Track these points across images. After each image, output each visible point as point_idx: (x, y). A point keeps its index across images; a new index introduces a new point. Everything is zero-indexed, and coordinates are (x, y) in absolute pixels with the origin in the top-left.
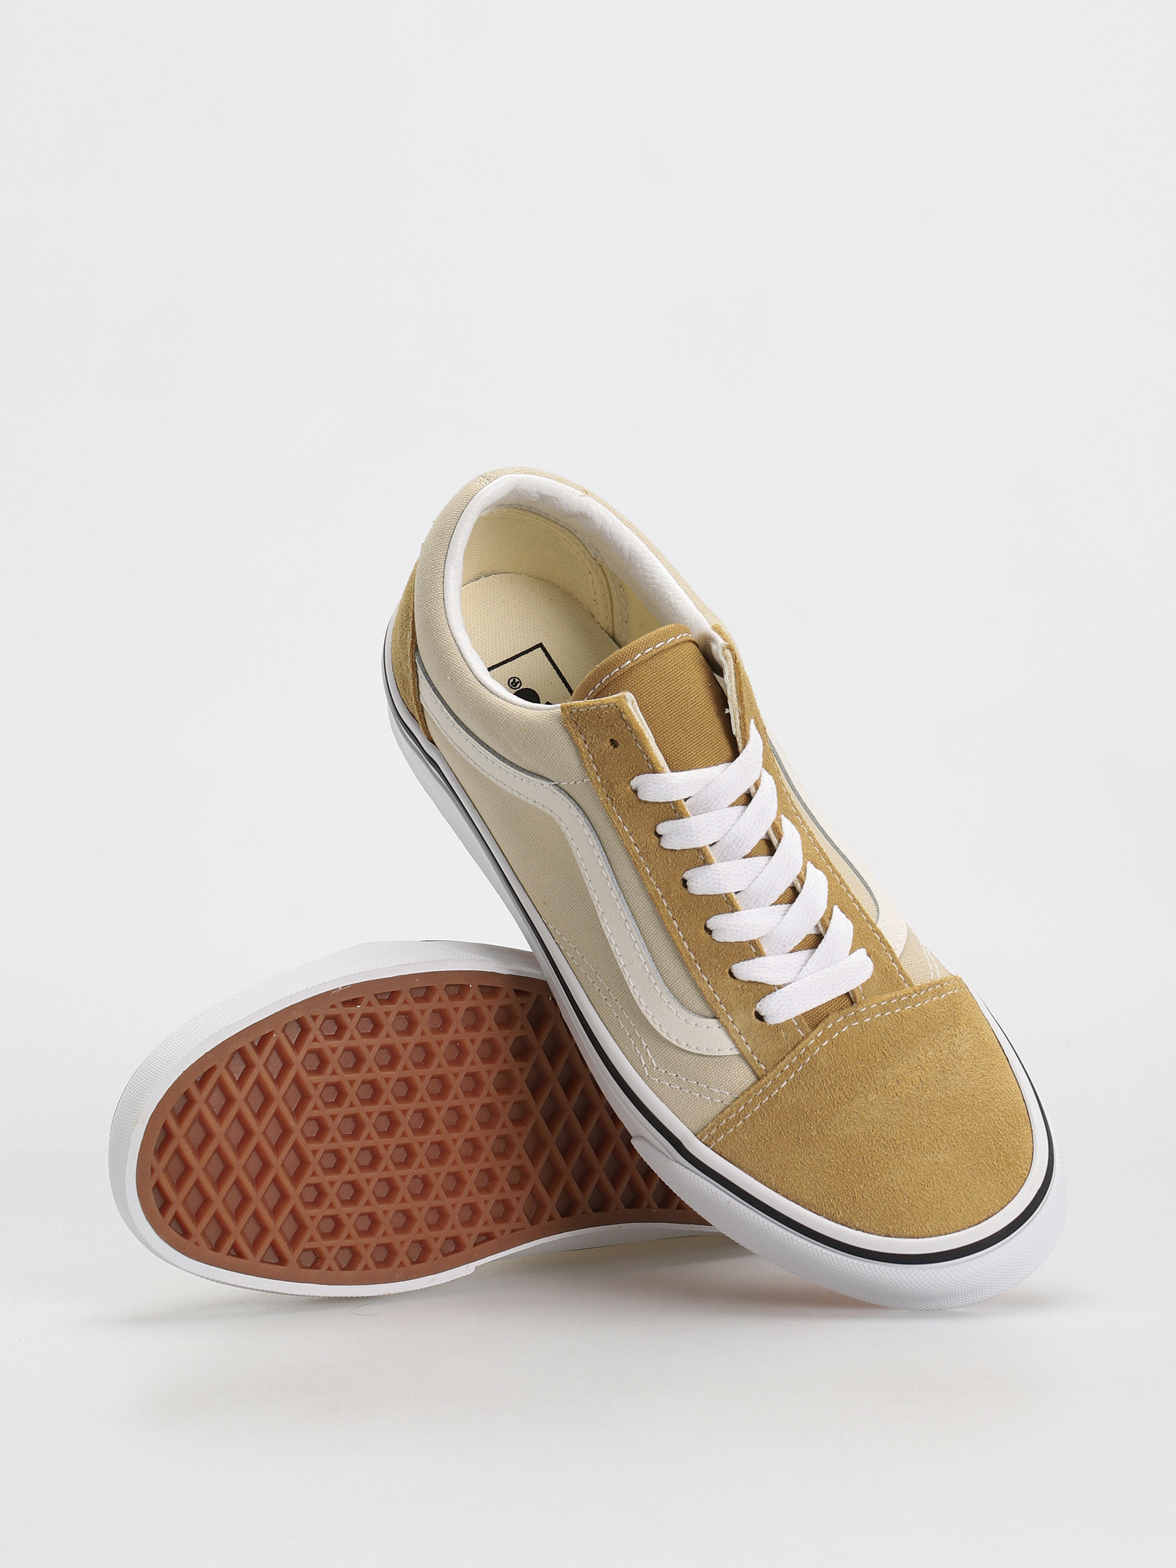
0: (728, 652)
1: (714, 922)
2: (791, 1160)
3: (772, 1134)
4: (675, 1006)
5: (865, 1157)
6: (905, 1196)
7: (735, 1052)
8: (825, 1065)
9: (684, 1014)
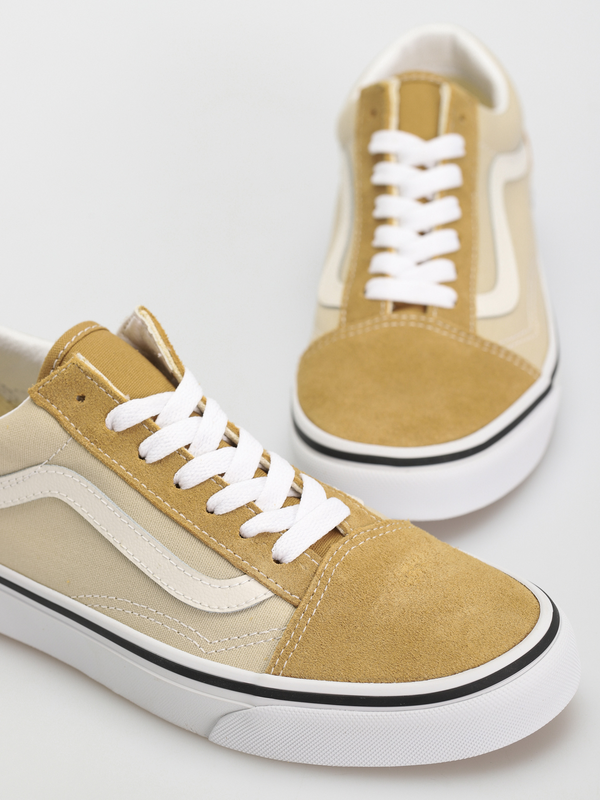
0: (144, 312)
1: (212, 502)
2: (350, 654)
3: (326, 642)
4: (207, 580)
5: (408, 629)
6: (453, 643)
7: (270, 594)
8: (345, 579)
9: (216, 583)
